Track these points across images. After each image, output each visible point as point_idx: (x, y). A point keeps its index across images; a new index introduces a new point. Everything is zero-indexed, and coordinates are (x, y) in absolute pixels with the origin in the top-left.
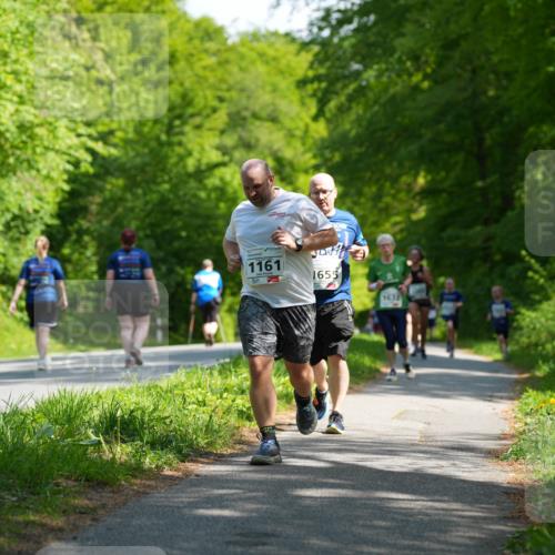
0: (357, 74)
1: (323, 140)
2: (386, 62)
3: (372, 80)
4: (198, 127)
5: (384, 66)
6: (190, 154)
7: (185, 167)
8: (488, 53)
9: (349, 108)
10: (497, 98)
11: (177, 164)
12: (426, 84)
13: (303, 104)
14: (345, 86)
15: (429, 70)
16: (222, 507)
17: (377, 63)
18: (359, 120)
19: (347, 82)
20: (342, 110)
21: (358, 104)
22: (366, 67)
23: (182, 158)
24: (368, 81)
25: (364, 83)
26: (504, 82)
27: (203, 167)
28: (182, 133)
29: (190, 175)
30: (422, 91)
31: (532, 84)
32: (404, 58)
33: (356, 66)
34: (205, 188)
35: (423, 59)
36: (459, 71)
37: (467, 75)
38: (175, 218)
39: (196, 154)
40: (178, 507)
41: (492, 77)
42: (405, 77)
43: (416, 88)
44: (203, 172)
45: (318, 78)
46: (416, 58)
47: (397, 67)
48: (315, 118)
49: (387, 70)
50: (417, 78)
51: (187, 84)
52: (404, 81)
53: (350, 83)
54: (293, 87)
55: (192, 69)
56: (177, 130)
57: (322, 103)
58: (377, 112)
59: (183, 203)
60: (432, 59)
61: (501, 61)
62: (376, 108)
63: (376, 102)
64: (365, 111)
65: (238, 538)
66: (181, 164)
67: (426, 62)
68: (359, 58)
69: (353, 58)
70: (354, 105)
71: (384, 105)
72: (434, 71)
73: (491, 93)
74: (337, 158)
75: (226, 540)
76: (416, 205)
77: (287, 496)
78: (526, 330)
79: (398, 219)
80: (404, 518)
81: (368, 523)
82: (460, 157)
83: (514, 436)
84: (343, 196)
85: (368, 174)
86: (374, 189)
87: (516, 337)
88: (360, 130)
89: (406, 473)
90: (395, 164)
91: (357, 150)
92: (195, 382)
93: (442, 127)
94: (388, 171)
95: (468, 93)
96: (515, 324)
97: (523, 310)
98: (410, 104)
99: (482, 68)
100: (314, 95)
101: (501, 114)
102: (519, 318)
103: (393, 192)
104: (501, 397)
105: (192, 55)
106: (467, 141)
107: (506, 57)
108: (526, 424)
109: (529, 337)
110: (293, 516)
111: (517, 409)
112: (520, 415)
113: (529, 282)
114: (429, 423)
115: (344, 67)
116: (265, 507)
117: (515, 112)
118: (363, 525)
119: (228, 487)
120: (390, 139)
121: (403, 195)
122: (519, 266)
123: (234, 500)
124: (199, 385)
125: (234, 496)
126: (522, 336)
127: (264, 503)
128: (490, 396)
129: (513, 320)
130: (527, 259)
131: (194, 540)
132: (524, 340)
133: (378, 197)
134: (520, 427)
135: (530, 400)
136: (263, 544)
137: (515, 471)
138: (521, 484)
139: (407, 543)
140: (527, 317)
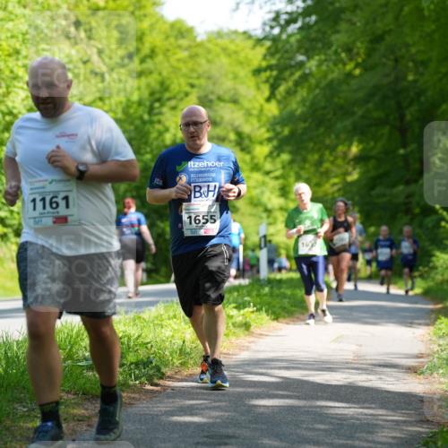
0: (301, 64)
1: (275, 118)
2: (325, 54)
3: (314, 69)
4: (174, 108)
5: (323, 57)
6: (167, 130)
7: (163, 141)
8: (407, 46)
9: (295, 92)
10: (415, 81)
11: (157, 139)
12: (357, 72)
13: (258, 88)
14: (292, 74)
15: (360, 60)
16: (192, 415)
17: (318, 55)
18: (303, 101)
19: (293, 70)
20: (289, 93)
21: (302, 88)
22: (309, 58)
23: (161, 134)
24: (310, 69)
25: (307, 71)
26: (421, 69)
28: (160, 113)
30: (355, 77)
31: (444, 70)
32: (340, 50)
33: (301, 58)
35: (355, 50)
36: (384, 60)
37: (390, 63)
39: (172, 130)
40: (157, 415)
41: (411, 64)
42: (340, 66)
43: (349, 75)
45: (270, 68)
46: (349, 50)
47: (334, 57)
48: (268, 100)
49: (326, 60)
50: (349, 67)
51: (165, 74)
52: (339, 69)
53: (297, 71)
54: (250, 75)
55: (168, 61)
56: (156, 111)
57: (274, 88)
58: (318, 95)
60: (362, 51)
61: (418, 52)
62: (317, 91)
63: (317, 86)
64: (308, 94)
65: (205, 439)
66: (161, 139)
67: (358, 54)
68: (303, 51)
69: (298, 50)
70: (299, 89)
71: (323, 89)
72: (364, 61)
73: (411, 78)
74: (286, 131)
75: (196, 441)
76: (350, 169)
77: (245, 405)
78: (440, 269)
79: (335, 180)
80: (339, 422)
81: (311, 427)
82: (386, 130)
83: (429, 355)
84: (292, 162)
85: (311, 145)
86: (316, 157)
87: (432, 275)
88: (305, 109)
89: (341, 386)
90: (333, 136)
91: (302, 125)
92: (171, 314)
93: (370, 105)
94: (328, 142)
95: (392, 78)
96: (431, 265)
97: (438, 253)
98: (344, 87)
99: (403, 57)
100: (267, 81)
101: (419, 95)
102: (434, 259)
103: (331, 159)
104: (420, 324)
105: (168, 50)
106: (391, 117)
107: (422, 48)
108: (439, 345)
109: (442, 275)
110: (250, 422)
111: (431, 333)
112: (434, 338)
113: (442, 230)
114: (361, 346)
115: (291, 59)
116: (227, 414)
117: (429, 93)
118: (306, 429)
119: (197, 399)
120: (329, 117)
121: (339, 161)
122: (434, 217)
123: (202, 409)
124: (175, 317)
125: (203, 406)
126: (437, 273)
127: (226, 411)
128: (411, 323)
129: (429, 262)
130: (441, 211)
131: (170, 441)
132: (439, 277)
133: (320, 163)
134: (434, 347)
135: (443, 326)
136: (225, 444)
137: (429, 383)
138: (434, 394)
139: (341, 442)
140: (441, 258)
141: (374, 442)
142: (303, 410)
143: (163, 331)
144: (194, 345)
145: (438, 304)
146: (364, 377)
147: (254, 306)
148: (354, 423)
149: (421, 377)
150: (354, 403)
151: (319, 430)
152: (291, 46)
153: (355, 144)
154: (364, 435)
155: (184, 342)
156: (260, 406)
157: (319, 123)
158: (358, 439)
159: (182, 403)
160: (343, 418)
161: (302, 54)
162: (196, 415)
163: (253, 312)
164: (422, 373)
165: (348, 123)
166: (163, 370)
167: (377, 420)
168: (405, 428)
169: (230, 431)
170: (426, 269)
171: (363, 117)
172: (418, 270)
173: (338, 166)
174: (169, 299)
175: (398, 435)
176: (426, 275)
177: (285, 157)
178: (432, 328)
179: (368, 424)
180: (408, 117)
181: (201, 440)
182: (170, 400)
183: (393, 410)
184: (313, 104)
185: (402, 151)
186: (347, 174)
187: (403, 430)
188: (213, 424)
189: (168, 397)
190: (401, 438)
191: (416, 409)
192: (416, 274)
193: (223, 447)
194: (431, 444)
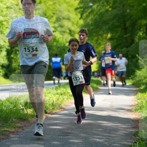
0: (91, 6)
1: (82, 25)
2: (99, 3)
3: (96, 9)
9: (89, 16)
10: (130, 12)
12: (110, 9)
13: (76, 15)
14: (88, 10)
15: (111, 5)
16: (57, 126)
17: (97, 3)
18: (92, 19)
20: (87, 16)
21: (92, 15)
22: (94, 4)
25: (93, 9)
26: (132, 8)
30: (109, 11)
31: (139, 9)
32: (104, 2)
33: (91, 4)
36: (119, 5)
37: (121, 6)
43: (107, 10)
45: (81, 8)
46: (107, 2)
47: (102, 4)
48: (80, 19)
49: (99, 5)
50: (108, 7)
52: (104, 8)
54: (74, 10)
55: (46, 5)
57: (82, 15)
58: (97, 17)
60: (112, 2)
61: (130, 3)
63: (97, 14)
64: (93, 17)
67: (110, 3)
70: (90, 15)
71: (99, 15)
72: (112, 5)
73: (128, 11)
78: (138, 76)
79: (103, 46)
80: (106, 128)
81: (96, 129)
82: (120, 29)
83: (134, 105)
85: (95, 34)
86: (96, 38)
87: (135, 78)
88: (93, 22)
89: (106, 116)
90: (102, 31)
91: (91, 27)
93: (115, 21)
94: (100, 33)
95: (122, 11)
96: (135, 75)
97: (137, 71)
98: (106, 15)
99: (126, 4)
100: (79, 12)
101: (131, 17)
102: (136, 73)
103: (101, 39)
104: (131, 95)
105: (46, 1)
106: (122, 25)
108: (138, 102)
109: (139, 78)
110: (76, 128)
111: (135, 98)
112: (136, 100)
114: (112, 102)
115: (88, 5)
116: (68, 126)
117: (134, 16)
118: (95, 130)
119: (58, 121)
120: (100, 25)
121: (104, 40)
122: (136, 59)
124: (50, 93)
125: (60, 123)
128: (129, 95)
129: (134, 74)
130: (138, 57)
132: (137, 79)
133: (97, 40)
134: (136, 103)
135: (139, 95)
136: (68, 135)
137: (135, 115)
138: (137, 118)
139: (106, 135)
140: (138, 73)
141: (117, 135)
142: (93, 124)
143: (46, 97)
144: (56, 102)
145: (137, 88)
146: (113, 113)
148: (110, 128)
149: (132, 113)
150: (110, 121)
151: (99, 131)
152: (88, 0)
153: (109, 34)
154: (114, 132)
155: (53, 101)
157: (97, 27)
158: (112, 133)
159: (53, 122)
161: (91, 3)
164: (133, 111)
165: (107, 27)
166: (47, 111)
167: (118, 127)
168: (127, 130)
169: (70, 131)
170: (133, 76)
171: (112, 25)
174: (48, 87)
175: (125, 132)
176: (133, 78)
178: (135, 96)
179: (115, 129)
180: (127, 25)
181: (60, 134)
183: (123, 124)
184: (95, 20)
185: (125, 36)
188: (64, 129)
189: (49, 120)
191: (131, 124)
192: (130, 78)
193: (67, 136)
194: (136, 135)
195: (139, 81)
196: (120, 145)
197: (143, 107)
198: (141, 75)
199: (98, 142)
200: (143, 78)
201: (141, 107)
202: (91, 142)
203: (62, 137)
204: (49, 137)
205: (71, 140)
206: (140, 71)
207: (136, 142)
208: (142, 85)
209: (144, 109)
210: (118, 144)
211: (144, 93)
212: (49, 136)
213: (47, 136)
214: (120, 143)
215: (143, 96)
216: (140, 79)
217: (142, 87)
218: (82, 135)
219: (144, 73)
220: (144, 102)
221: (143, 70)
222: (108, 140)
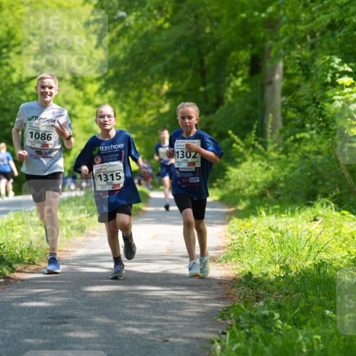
0: (122, 19)
2: (142, 11)
3: (132, 23)
4: (19, 53)
5: (139, 13)
6: (14, 71)
7: (11, 79)
8: (204, 5)
9: (118, 41)
10: (211, 33)
11: (5, 78)
12: (167, 25)
14: (115, 26)
15: (168, 16)
16: (38, 301)
17: (135, 11)
18: (124, 48)
19: (116, 23)
20: (113, 42)
21: (124, 37)
22: (128, 14)
23: (8, 74)
24: (129, 23)
25: (127, 25)
26: (216, 24)
27: (23, 80)
28: (8, 57)
29: (14, 85)
30: (164, 29)
31: (233, 25)
32: (152, 8)
33: (122, 14)
34: (25, 93)
35: (164, 9)
36: (187, 16)
37: (192, 19)
38: (6, 114)
39: (18, 72)
40: (9, 302)
41: (208, 21)
42: (153, 21)
43: (160, 28)
44: (23, 83)
46: (160, 8)
47: (148, 14)
49: (141, 16)
50: (161, 21)
51: (11, 25)
52: (152, 23)
53: (118, 24)
55: (13, 15)
56: (5, 55)
58: (136, 44)
59: (11, 103)
60: (170, 9)
61: (212, 11)
62: (135, 41)
63: (135, 36)
64: (129, 42)
65: (49, 320)
66: (8, 78)
67: (166, 11)
68: (123, 8)
69: (119, 8)
70: (121, 38)
71: (140, 39)
72: (171, 16)
73: (208, 30)
74: (111, 73)
75: (42, 321)
76: (163, 103)
77: (81, 291)
78: (232, 181)
79: (152, 112)
80: (156, 302)
81: (133, 306)
82: (190, 72)
83: (224, 248)
84: (117, 97)
85: (132, 84)
86: (136, 93)
87: (227, 185)
88: (126, 55)
89: (157, 274)
90: (149, 77)
91: (123, 68)
92: (20, 220)
93: (178, 53)
94: (145, 81)
95: (194, 30)
96: (226, 177)
97: (230, 168)
98: (157, 38)
99: (202, 14)
101: (215, 44)
102: (228, 173)
103: (148, 94)
104: (217, 224)
105: (13, 6)
106: (194, 62)
107: (215, 7)
108: (232, 240)
109: (234, 185)
110: (85, 304)
111: (226, 231)
112: (228, 234)
113: (234, 150)
114: (172, 242)
115: (114, 14)
116: (66, 299)
117: (222, 43)
118: (130, 308)
119: (43, 288)
120: (145, 61)
121: (154, 97)
122: (227, 140)
123: (46, 296)
124: (23, 222)
125: (47, 294)
126: (230, 184)
127: (66, 297)
128: (211, 223)
129: (225, 175)
130: (233, 136)
131: (19, 322)
132: (232, 187)
133: (138, 98)
134: (229, 241)
135: (235, 224)
136: (66, 323)
137: (225, 269)
138: (229, 277)
139: (157, 317)
140: (233, 172)
141: (182, 316)
142: (127, 293)
143: (14, 234)
144: (39, 245)
145: (230, 207)
146: (175, 266)
147: (88, 212)
148: (167, 303)
149: (219, 264)
150: (167, 286)
151: (141, 309)
152: (114, 4)
153: (166, 82)
154: (175, 311)
155: (31, 243)
156: (93, 292)
157: (138, 66)
158: (170, 314)
159: (29, 292)
160: (158, 299)
161: (123, 11)
162: (41, 301)
163: (87, 218)
164: (220, 262)
165: (160, 66)
166: (14, 266)
167: (185, 299)
168: (206, 304)
169: (69, 312)
170: (222, 181)
171: (173, 61)
172: (216, 182)
173: (153, 100)
174: (18, 208)
175: (201, 310)
176: (222, 185)
177: (111, 93)
178: (226, 227)
179: (178, 303)
180: (207, 62)
181: (46, 321)
182: (20, 290)
183: (197, 291)
184: (132, 50)
185: (202, 89)
186: (160, 106)
187: (205, 306)
188: (55, 308)
189: (19, 288)
190: (203, 312)
191: (214, 290)
192: (215, 185)
193: (63, 325)
194: (225, 316)
195: (234, 191)
196: (188, 341)
197: (244, 250)
198: (240, 178)
199: (138, 336)
200: (243, 184)
201: (238, 251)
202: (120, 336)
203: (49, 327)
204: (19, 329)
205: (72, 334)
206: (238, 168)
207: (225, 331)
208: (241, 200)
209: (245, 255)
210: (184, 338)
211: (246, 219)
212: (18, 326)
213: (14, 326)
214: (190, 335)
215: (243, 225)
216: (237, 186)
217: (243, 206)
218: (98, 319)
219: (245, 174)
220: (246, 238)
221: (244, 165)
222: (160, 329)
